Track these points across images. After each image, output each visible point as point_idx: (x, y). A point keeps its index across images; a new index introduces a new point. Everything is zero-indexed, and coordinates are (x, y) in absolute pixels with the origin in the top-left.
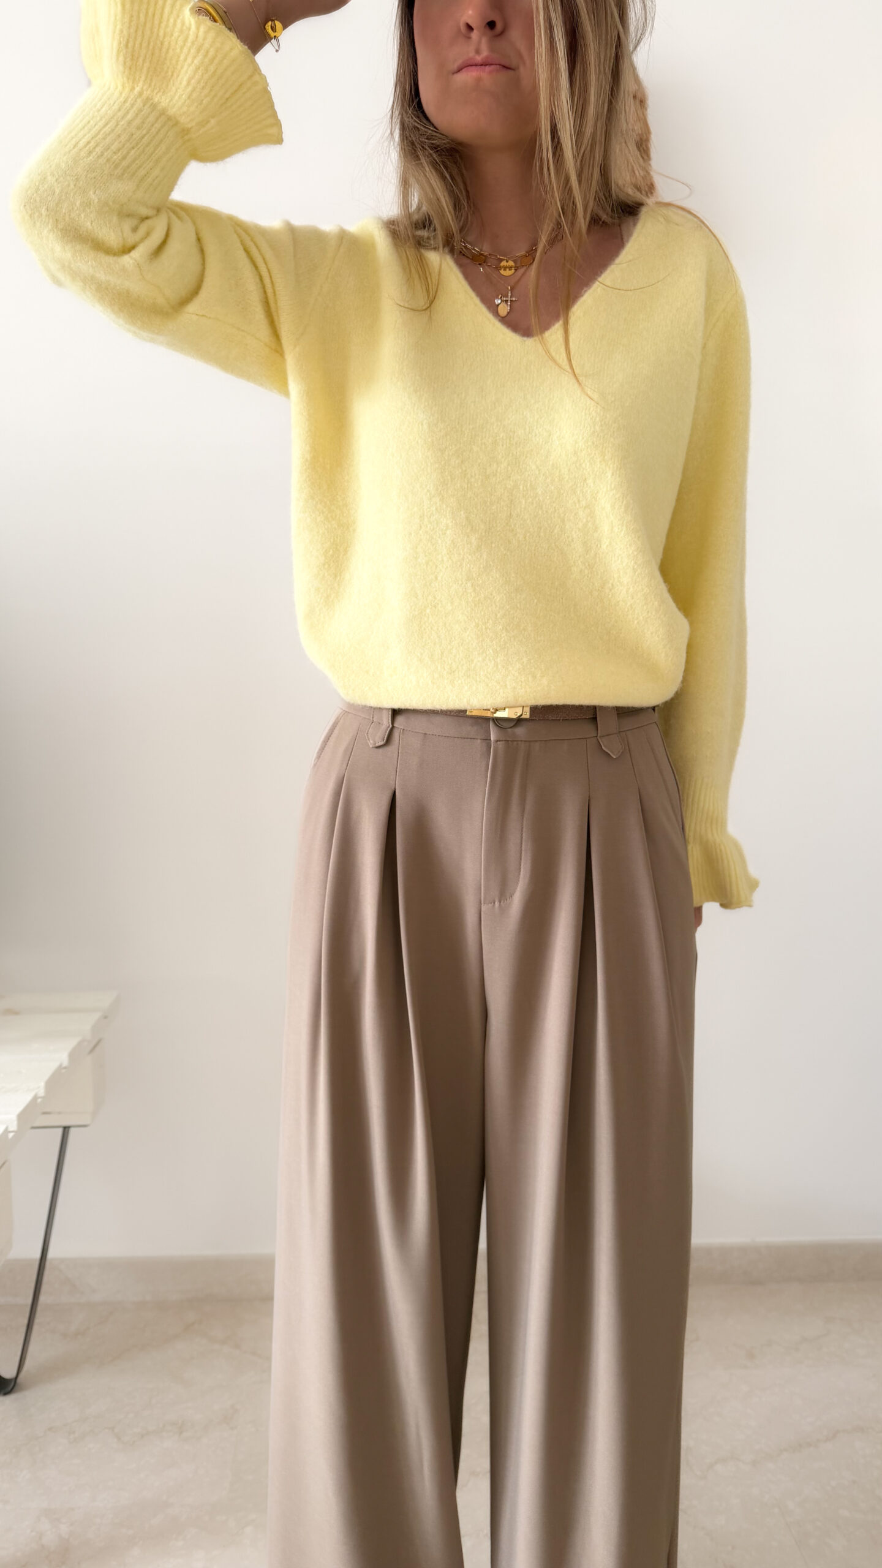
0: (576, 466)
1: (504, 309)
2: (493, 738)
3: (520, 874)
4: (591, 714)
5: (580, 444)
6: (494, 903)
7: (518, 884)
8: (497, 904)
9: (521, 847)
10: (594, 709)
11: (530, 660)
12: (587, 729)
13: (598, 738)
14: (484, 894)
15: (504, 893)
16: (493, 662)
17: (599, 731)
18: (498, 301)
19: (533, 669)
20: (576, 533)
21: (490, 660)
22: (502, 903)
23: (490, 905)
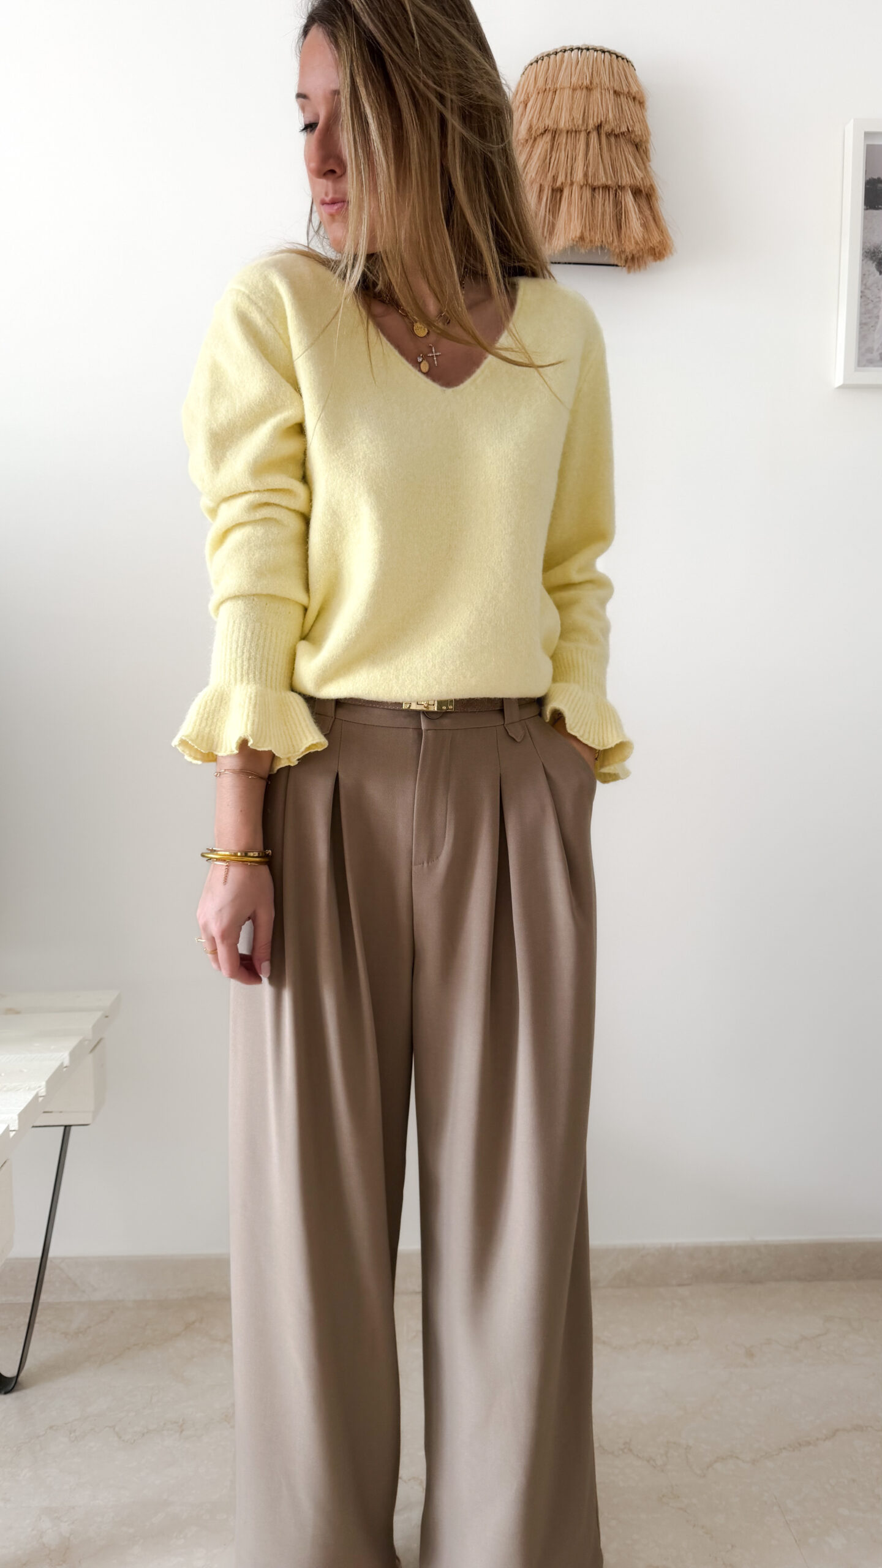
0: (500, 501)
1: (425, 366)
2: (423, 727)
3: (444, 840)
4: (497, 706)
5: (503, 484)
6: (423, 864)
7: (443, 847)
8: (425, 865)
9: (446, 817)
10: (502, 701)
11: (462, 663)
12: (496, 720)
13: (505, 725)
14: (415, 857)
15: (432, 855)
16: (431, 663)
17: (506, 720)
18: (420, 360)
19: (464, 671)
20: (504, 554)
21: (429, 661)
22: (430, 863)
23: (420, 866)
